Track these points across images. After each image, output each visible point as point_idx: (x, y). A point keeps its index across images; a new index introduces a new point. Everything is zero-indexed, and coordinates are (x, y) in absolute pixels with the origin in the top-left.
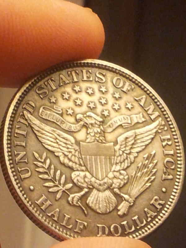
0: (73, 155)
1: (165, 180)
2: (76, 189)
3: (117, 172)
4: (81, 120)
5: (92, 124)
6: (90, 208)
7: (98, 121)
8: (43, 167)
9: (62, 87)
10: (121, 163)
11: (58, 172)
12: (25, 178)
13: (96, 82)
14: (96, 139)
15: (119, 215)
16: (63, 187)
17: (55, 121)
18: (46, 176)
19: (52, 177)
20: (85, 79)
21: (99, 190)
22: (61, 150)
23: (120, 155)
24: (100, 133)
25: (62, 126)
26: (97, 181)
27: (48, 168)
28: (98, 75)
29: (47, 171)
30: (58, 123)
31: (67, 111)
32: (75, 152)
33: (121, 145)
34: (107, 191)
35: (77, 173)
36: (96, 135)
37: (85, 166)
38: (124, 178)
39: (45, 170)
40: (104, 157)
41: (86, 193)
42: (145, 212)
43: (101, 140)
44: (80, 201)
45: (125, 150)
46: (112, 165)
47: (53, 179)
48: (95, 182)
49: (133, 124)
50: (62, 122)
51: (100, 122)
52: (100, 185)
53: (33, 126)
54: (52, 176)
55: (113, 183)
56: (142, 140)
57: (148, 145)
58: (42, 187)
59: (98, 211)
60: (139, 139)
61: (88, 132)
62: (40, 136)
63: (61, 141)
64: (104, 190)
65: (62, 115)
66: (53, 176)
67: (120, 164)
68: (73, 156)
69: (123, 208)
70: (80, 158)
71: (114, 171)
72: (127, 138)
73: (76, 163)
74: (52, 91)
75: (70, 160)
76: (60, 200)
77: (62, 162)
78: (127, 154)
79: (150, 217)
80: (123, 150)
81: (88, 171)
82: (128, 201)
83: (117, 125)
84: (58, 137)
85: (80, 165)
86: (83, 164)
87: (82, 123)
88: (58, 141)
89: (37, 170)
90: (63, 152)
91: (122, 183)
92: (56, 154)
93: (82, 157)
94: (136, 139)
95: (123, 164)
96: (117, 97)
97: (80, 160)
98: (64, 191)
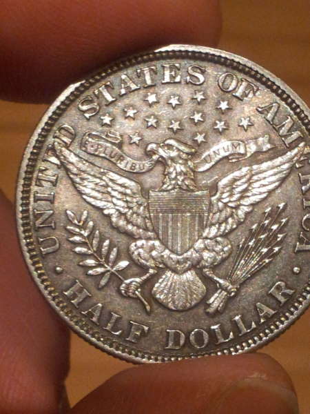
0: (133, 213)
1: (299, 251)
2: (135, 269)
3: (211, 239)
4: (153, 152)
5: (172, 159)
6: (157, 301)
7: (184, 153)
8: (81, 235)
9: (124, 97)
10: (220, 224)
11: (107, 243)
12: (48, 254)
13: (187, 83)
14: (178, 185)
15: (208, 314)
16: (112, 267)
17: (107, 157)
18: (84, 250)
19: (94, 251)
20: (167, 79)
21: (175, 271)
22: (115, 205)
23: (221, 211)
24: (185, 174)
25: (119, 165)
26: (173, 256)
27: (88, 236)
28: (191, 71)
29: (87, 241)
30: (113, 160)
31: (131, 138)
32: (139, 208)
33: (223, 193)
34: (189, 272)
35: (139, 243)
36: (178, 177)
37: (153, 230)
38: (223, 250)
39: (84, 240)
40: (188, 214)
41: (152, 276)
42: (256, 308)
43: (187, 186)
44: (139, 290)
45: (230, 201)
46: (203, 227)
47: (95, 255)
48: (170, 258)
49: (249, 155)
50: (121, 158)
51: (188, 154)
52: (178, 262)
53: (68, 167)
54: (95, 249)
55: (202, 258)
56: (263, 182)
57: (274, 190)
58: (77, 267)
59: (171, 305)
60: (257, 181)
61: (166, 173)
62: (79, 184)
63: (116, 190)
64: (185, 271)
65: (120, 146)
66: (98, 248)
67: (217, 226)
68: (135, 215)
69: (216, 301)
70: (146, 217)
71: (206, 238)
72: (235, 180)
73: (139, 227)
74: (107, 105)
75: (129, 222)
76: (105, 288)
77: (114, 224)
78: (232, 208)
79: (265, 317)
80: (225, 201)
81: (159, 239)
82: (226, 289)
83: (218, 157)
84: (110, 184)
85: (146, 229)
86: (151, 228)
87: (155, 157)
88: (109, 189)
89: (71, 239)
90: (117, 208)
91: (219, 258)
92: (106, 212)
93: (150, 216)
94: (251, 181)
95: (224, 225)
96: (223, 108)
97: (147, 221)
98: (112, 274)
